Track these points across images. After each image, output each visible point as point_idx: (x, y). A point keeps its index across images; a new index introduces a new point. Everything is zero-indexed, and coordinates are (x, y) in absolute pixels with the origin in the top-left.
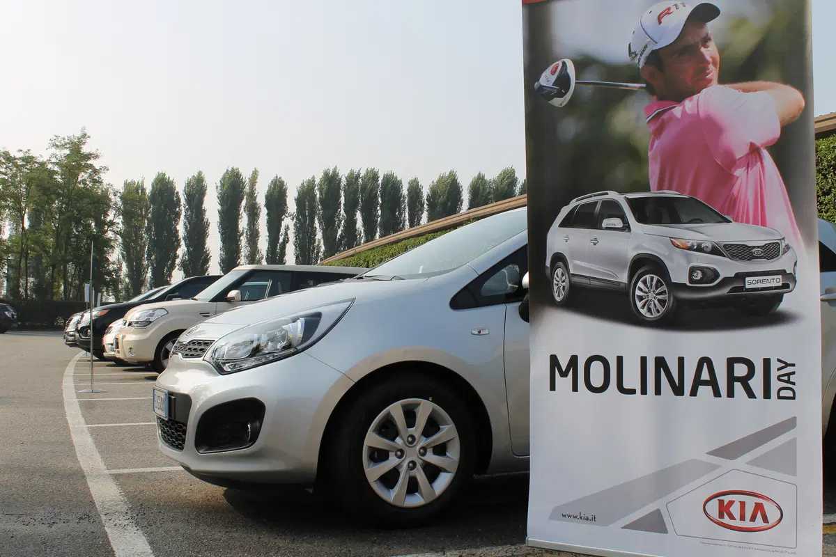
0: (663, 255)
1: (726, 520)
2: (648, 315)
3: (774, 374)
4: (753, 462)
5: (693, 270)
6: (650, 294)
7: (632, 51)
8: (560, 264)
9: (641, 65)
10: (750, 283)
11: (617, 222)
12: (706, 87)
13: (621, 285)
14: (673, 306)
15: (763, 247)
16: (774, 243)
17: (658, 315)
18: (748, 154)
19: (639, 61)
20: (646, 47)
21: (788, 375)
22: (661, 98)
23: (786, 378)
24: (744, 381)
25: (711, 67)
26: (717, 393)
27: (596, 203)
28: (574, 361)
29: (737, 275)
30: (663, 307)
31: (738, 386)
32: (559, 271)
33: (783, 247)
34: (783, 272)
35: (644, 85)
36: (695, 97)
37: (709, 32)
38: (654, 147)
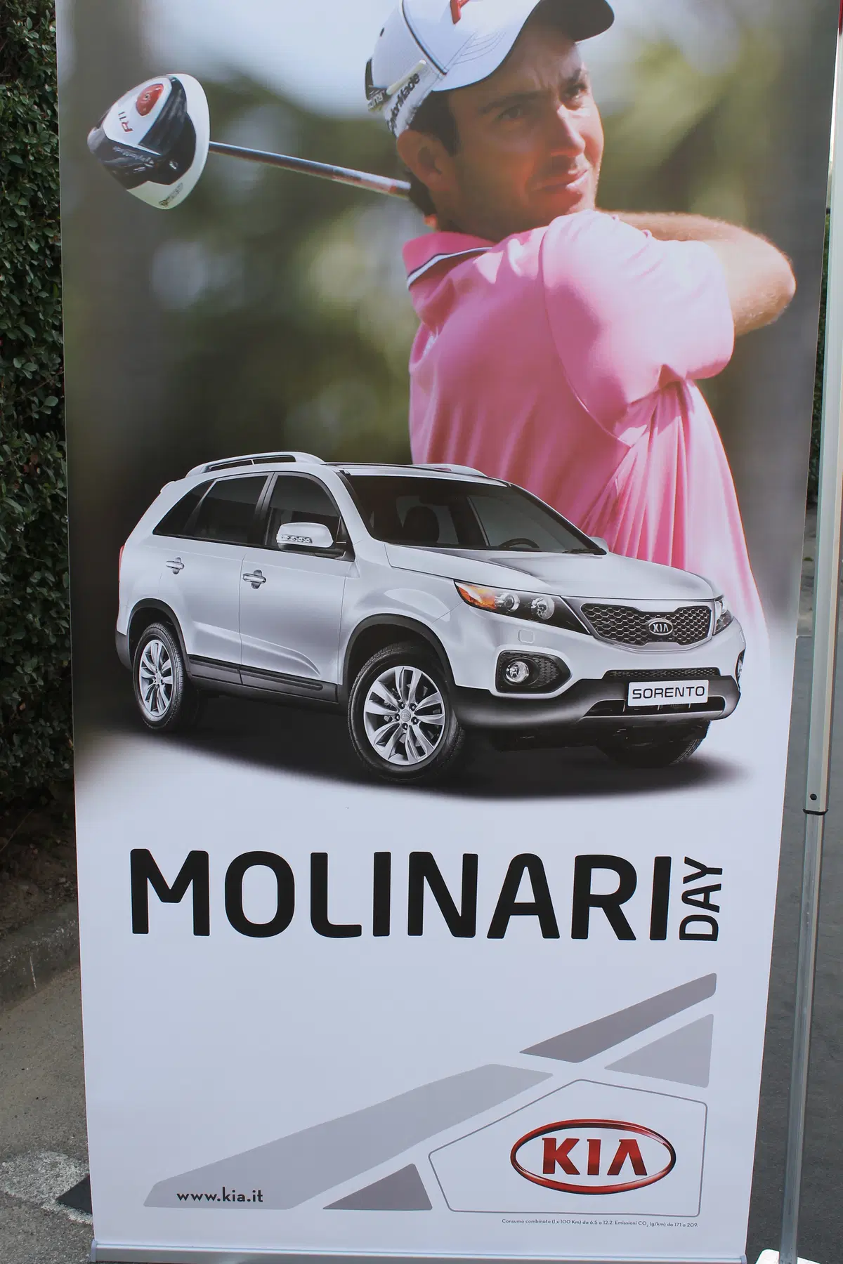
0: (434, 620)
1: (560, 1175)
2: (397, 759)
3: (677, 888)
4: (623, 1066)
5: (506, 661)
6: (401, 712)
7: (377, 82)
8: (157, 628)
9: (400, 127)
10: (640, 695)
11: (318, 534)
12: (564, 211)
13: (325, 687)
14: (455, 740)
15: (672, 614)
16: (697, 608)
17: (421, 759)
18: (655, 395)
19: (395, 115)
20: (415, 80)
21: (707, 891)
22: (450, 225)
23: (700, 897)
24: (612, 905)
25: (581, 160)
26: (550, 930)
27: (262, 480)
28: (196, 865)
29: (609, 675)
30: (433, 742)
31: (597, 916)
32: (155, 647)
33: (718, 616)
34: (711, 674)
35: (406, 185)
36: (537, 233)
37: (583, 67)
38: (426, 352)
